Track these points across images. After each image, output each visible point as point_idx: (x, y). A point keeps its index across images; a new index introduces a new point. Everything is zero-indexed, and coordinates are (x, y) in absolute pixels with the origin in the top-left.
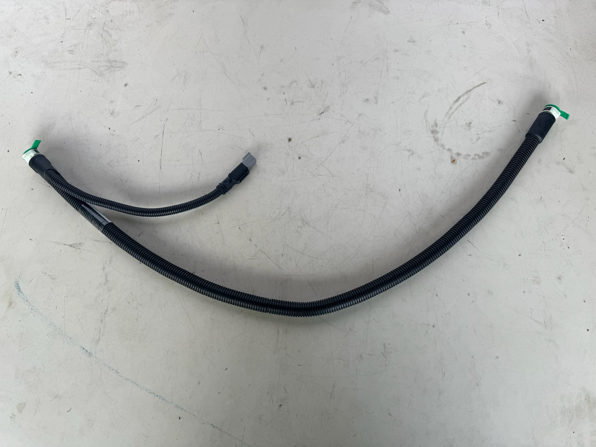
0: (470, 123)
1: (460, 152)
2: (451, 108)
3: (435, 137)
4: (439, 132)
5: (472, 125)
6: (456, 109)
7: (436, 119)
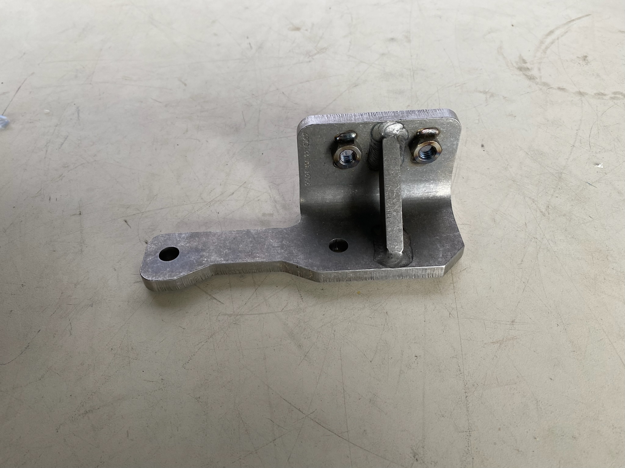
0: (586, 57)
1: (582, 90)
2: (542, 42)
3: (528, 74)
4: (531, 69)
5: (590, 58)
6: (552, 43)
7: (520, 55)
